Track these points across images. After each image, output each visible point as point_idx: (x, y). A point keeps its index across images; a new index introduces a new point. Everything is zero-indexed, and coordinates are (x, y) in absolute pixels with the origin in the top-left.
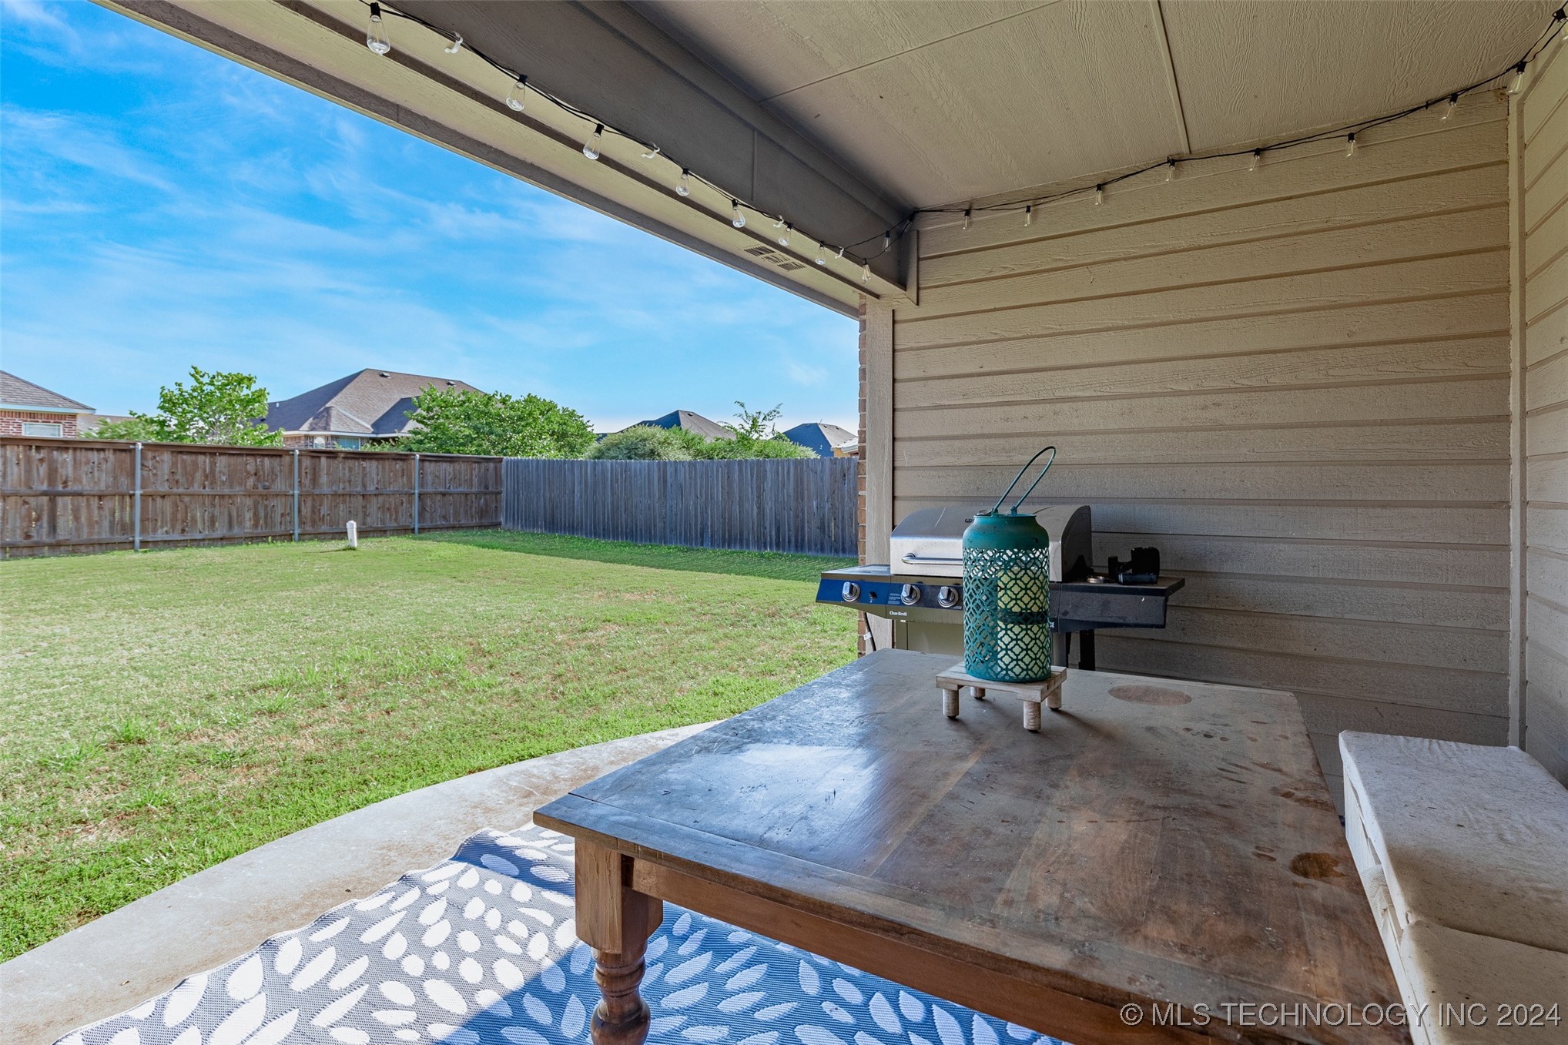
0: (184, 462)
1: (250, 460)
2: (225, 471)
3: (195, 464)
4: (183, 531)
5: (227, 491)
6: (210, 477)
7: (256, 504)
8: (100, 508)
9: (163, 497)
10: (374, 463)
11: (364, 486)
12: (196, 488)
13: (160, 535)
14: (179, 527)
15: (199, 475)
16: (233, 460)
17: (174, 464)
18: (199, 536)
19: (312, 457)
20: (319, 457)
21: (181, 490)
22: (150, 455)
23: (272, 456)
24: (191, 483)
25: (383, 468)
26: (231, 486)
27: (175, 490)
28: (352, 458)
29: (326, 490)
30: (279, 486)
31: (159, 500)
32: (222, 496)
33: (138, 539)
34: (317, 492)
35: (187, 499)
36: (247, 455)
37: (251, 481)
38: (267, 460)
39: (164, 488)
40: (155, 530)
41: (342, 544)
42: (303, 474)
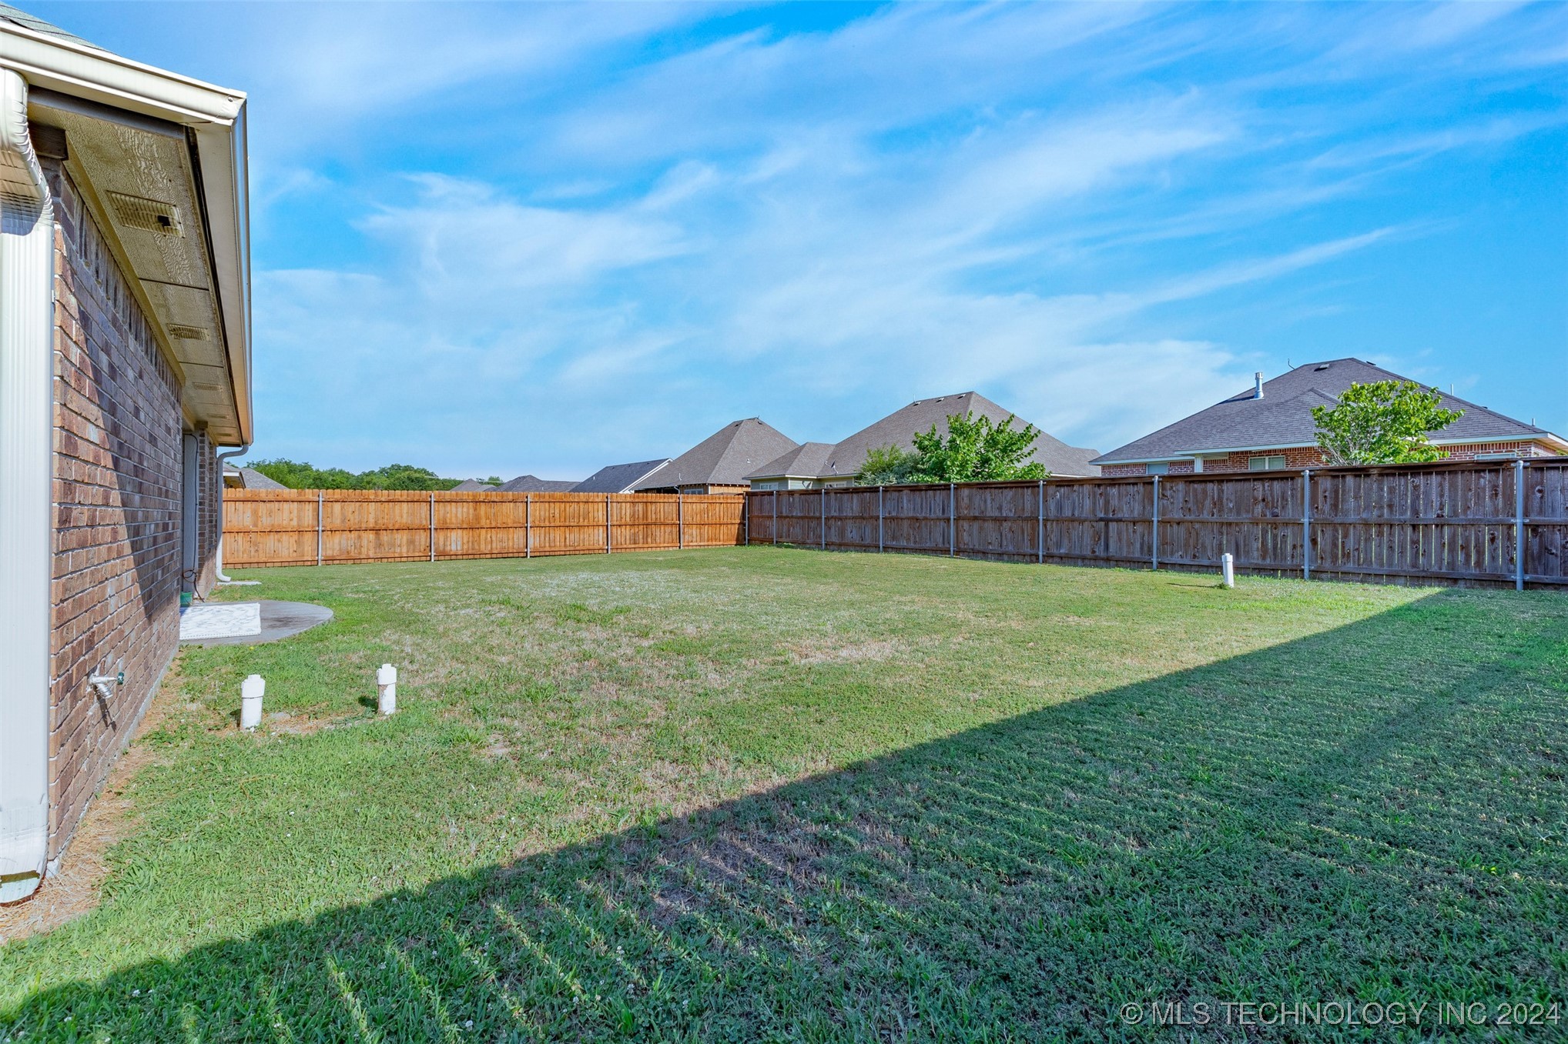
0: (1195, 490)
1: (1259, 485)
2: (1233, 498)
3: (1205, 492)
4: (1195, 556)
5: (1232, 518)
6: (1218, 504)
7: (1265, 533)
8: (1134, 532)
9: (1178, 523)
10: (1434, 479)
11: (1415, 512)
12: (1206, 516)
13: (1176, 559)
14: (1191, 552)
15: (1208, 503)
16: (1239, 485)
17: (1187, 493)
18: (1206, 562)
19: (1334, 477)
20: (1344, 477)
21: (1192, 517)
22: (1168, 485)
23: (1282, 479)
24: (1201, 510)
25: (1453, 486)
26: (1238, 513)
27: (1188, 517)
28: (1388, 475)
29: (1352, 517)
30: (1289, 514)
31: (1175, 526)
32: (1230, 524)
33: (1154, 560)
34: (1338, 520)
35: (1197, 526)
36: (1254, 480)
37: (1259, 508)
38: (1277, 485)
39: (1178, 515)
40: (1172, 554)
42: (1320, 499)
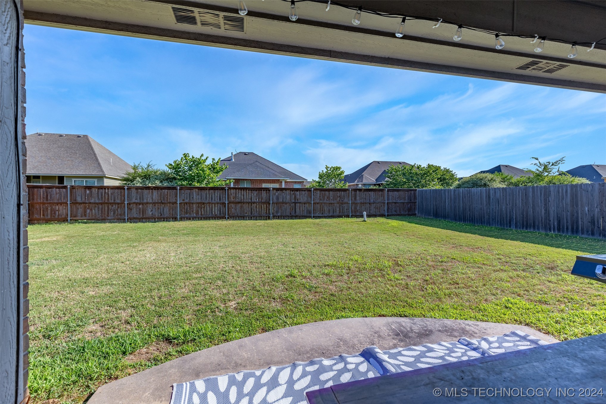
0: (322, 193)
1: (338, 192)
2: (332, 196)
3: (325, 194)
4: (322, 213)
5: (332, 202)
6: (328, 198)
7: (340, 206)
8: (305, 206)
9: (318, 204)
10: (373, 192)
11: (370, 200)
12: (325, 201)
13: (317, 215)
14: (321, 212)
15: (326, 197)
16: (334, 192)
17: (320, 194)
18: (326, 215)
19: (355, 191)
20: (357, 191)
21: (322, 202)
22: (315, 192)
23: (344, 191)
24: (324, 199)
25: (375, 194)
26: (334, 201)
27: (320, 202)
28: (366, 191)
29: (358, 202)
30: (346, 200)
31: (317, 204)
32: (331, 204)
33: (312, 215)
34: (356, 202)
35: (323, 204)
36: (338, 191)
37: (339, 198)
38: (342, 192)
39: (318, 201)
40: (316, 213)
41: (362, 219)
42: (352, 196)
